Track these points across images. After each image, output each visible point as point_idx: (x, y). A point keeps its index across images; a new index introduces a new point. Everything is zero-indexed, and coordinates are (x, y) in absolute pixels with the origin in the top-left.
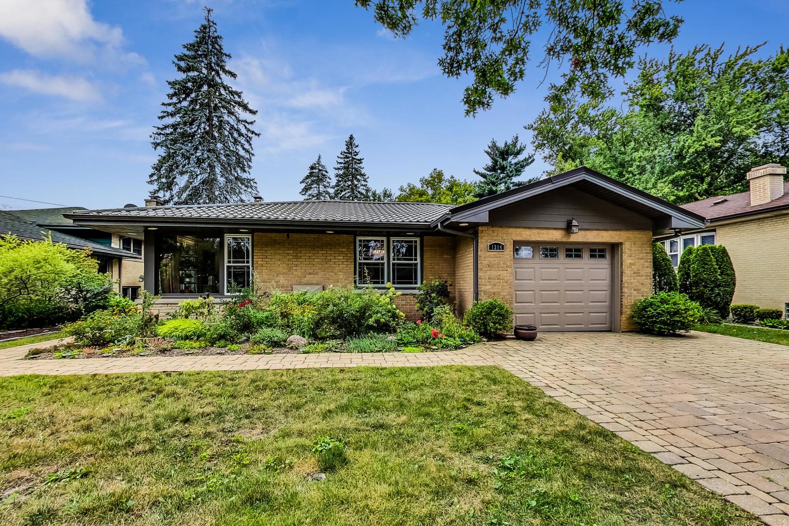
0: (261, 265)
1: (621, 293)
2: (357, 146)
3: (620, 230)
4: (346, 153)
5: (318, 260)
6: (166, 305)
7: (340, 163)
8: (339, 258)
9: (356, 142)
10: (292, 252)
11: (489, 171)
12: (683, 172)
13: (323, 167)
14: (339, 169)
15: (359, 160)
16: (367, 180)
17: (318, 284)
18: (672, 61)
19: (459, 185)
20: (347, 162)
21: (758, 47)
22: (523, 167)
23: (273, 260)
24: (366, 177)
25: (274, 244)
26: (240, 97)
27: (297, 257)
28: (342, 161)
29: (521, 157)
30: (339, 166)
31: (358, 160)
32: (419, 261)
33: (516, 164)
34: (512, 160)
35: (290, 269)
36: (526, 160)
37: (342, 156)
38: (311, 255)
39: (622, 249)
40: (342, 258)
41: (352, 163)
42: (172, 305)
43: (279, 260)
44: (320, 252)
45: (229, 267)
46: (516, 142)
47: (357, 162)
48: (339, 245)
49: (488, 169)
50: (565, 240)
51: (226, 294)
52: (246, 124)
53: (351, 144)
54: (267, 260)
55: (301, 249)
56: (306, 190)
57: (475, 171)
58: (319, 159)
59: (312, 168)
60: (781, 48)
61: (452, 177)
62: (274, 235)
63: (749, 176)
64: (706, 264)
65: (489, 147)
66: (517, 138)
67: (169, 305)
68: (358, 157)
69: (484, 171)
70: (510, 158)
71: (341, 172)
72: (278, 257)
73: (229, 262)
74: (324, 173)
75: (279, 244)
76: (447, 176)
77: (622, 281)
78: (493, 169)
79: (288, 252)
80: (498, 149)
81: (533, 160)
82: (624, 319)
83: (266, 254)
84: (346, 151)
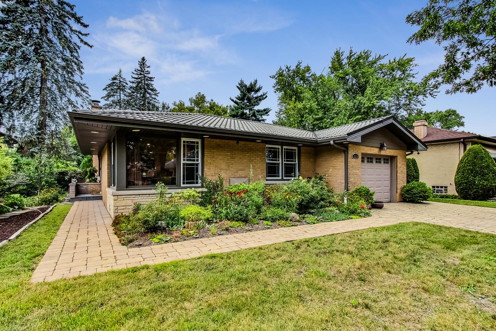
0: (210, 163)
1: (397, 182)
2: (148, 67)
3: (396, 149)
4: (139, 70)
5: (246, 160)
6: (139, 196)
7: (134, 78)
8: (258, 159)
9: (147, 63)
10: (229, 154)
11: (239, 100)
12: (360, 116)
13: (124, 79)
14: (133, 82)
15: (151, 78)
16: (158, 95)
17: (245, 177)
18: (351, 55)
19: (217, 106)
20: (140, 78)
21: (385, 56)
22: (260, 100)
23: (217, 159)
24: (157, 92)
25: (218, 147)
26: (72, 9)
27: (233, 158)
28: (136, 76)
29: (259, 94)
30: (133, 80)
31: (148, 77)
32: (297, 162)
33: (256, 98)
34: (253, 95)
35: (229, 166)
36: (262, 96)
37: (136, 73)
38: (241, 156)
39: (397, 160)
40: (259, 159)
41: (144, 80)
42: (144, 196)
43: (221, 159)
44: (246, 155)
45: (184, 164)
46: (256, 83)
47: (149, 79)
48: (258, 150)
49: (238, 98)
50: (379, 153)
51: (182, 185)
52: (80, 35)
53: (144, 64)
54: (214, 159)
55: (235, 152)
56: (109, 96)
57: (231, 99)
58: (120, 72)
59: (114, 79)
60: (390, 60)
61: (212, 100)
62: (218, 141)
63: (414, 124)
64: (410, 167)
65: (239, 84)
66: (256, 81)
67: (141, 196)
68: (149, 76)
69: (235, 99)
70: (253, 93)
71: (134, 85)
72: (220, 157)
73: (184, 160)
74: (124, 84)
75: (222, 147)
76: (208, 99)
77: (397, 176)
78: (242, 99)
79: (227, 154)
80: (245, 86)
81: (266, 97)
82: (398, 195)
83: (213, 155)
84: (139, 69)
